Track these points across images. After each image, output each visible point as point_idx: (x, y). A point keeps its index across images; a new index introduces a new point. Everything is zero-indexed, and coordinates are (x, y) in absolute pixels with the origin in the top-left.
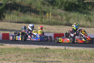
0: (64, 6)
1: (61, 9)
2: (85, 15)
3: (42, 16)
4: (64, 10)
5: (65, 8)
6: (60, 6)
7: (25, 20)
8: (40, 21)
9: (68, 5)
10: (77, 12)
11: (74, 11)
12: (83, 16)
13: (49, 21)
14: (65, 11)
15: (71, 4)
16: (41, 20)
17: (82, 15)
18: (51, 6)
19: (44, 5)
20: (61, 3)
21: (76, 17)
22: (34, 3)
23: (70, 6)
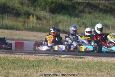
0: (48, 7)
1: (45, 11)
2: (77, 19)
3: (24, 19)
4: (49, 12)
5: (50, 10)
6: (44, 8)
7: (2, 25)
8: (22, 26)
9: (54, 6)
10: (66, 15)
11: (61, 14)
12: (73, 20)
13: (32, 26)
14: (51, 14)
15: (57, 5)
16: (24, 25)
17: (72, 18)
18: (32, 7)
19: (23, 6)
20: (45, 4)
21: (65, 22)
22: (10, 3)
23: (57, 7)
